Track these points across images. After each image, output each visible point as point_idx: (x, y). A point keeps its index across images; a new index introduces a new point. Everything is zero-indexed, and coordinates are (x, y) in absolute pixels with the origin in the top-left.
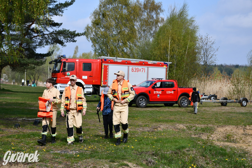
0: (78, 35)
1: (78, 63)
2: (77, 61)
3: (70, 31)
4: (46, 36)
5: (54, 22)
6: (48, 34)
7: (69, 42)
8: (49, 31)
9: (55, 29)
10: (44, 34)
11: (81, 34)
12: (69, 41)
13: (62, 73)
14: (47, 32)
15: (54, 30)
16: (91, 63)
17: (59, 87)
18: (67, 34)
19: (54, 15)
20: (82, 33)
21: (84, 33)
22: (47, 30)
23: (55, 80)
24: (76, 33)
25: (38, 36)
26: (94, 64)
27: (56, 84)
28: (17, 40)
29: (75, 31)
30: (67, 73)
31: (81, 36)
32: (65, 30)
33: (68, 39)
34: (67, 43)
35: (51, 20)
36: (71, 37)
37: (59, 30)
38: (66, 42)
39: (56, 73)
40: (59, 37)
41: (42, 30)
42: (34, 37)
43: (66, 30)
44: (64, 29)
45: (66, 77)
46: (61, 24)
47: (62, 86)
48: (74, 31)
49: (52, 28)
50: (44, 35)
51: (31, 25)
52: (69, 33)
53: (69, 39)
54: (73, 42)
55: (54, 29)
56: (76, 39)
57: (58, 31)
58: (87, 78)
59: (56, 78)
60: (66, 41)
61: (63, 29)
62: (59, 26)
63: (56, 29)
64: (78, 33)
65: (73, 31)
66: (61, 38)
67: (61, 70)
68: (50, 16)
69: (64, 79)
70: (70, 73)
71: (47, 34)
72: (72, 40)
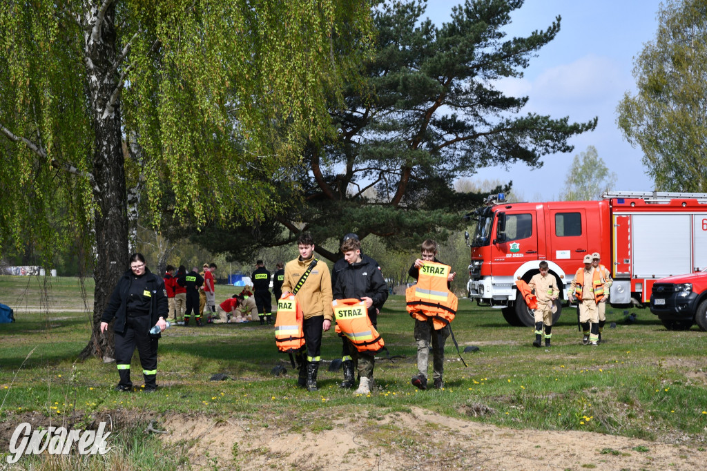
0: (576, 129)
1: (540, 215)
2: (540, 210)
3: (550, 119)
4: (482, 139)
5: (503, 94)
6: (488, 134)
7: (551, 154)
8: (488, 124)
9: (505, 117)
10: (474, 132)
11: (584, 125)
12: (550, 150)
13: (497, 244)
14: (484, 126)
15: (504, 121)
16: (580, 213)
17: (491, 286)
18: (543, 130)
19: (499, 76)
20: (587, 124)
21: (593, 122)
22: (482, 120)
23: (479, 266)
24: (570, 123)
25: (458, 139)
26: (588, 214)
27: (482, 278)
28: (391, 156)
29: (566, 120)
30: (511, 245)
31: (583, 133)
32: (534, 117)
33: (547, 145)
34: (547, 154)
35: (494, 90)
36: (557, 137)
37: (519, 118)
38: (543, 154)
39: (479, 247)
40: (518, 139)
41: (470, 123)
42: (448, 143)
43: (538, 118)
44: (532, 114)
45: (509, 256)
46: (525, 100)
47: (499, 284)
48: (563, 118)
49: (498, 116)
50: (476, 135)
51: (434, 109)
52: (549, 126)
53: (551, 144)
54: (564, 151)
55: (503, 118)
56: (570, 141)
57: (515, 122)
58: (569, 257)
59: (480, 261)
60: (544, 151)
61: (529, 114)
62: (519, 107)
63: (510, 115)
64: (575, 124)
65: (559, 120)
66: (527, 143)
67: (494, 237)
68: (489, 78)
69: (502, 261)
70: (518, 245)
71: (484, 134)
72: (559, 145)
